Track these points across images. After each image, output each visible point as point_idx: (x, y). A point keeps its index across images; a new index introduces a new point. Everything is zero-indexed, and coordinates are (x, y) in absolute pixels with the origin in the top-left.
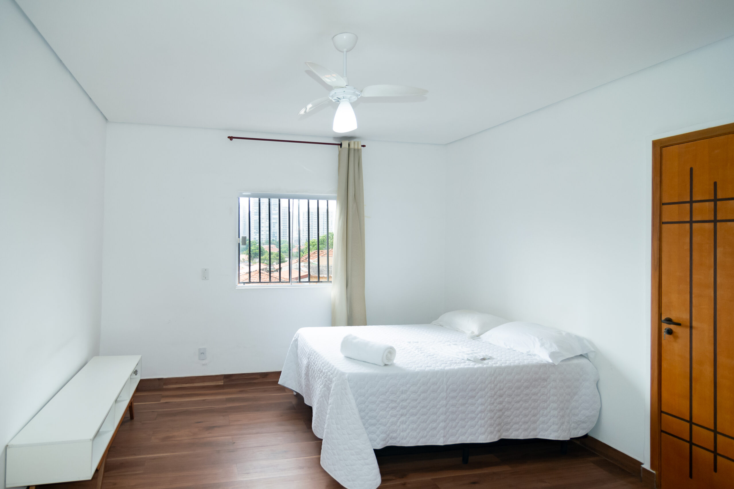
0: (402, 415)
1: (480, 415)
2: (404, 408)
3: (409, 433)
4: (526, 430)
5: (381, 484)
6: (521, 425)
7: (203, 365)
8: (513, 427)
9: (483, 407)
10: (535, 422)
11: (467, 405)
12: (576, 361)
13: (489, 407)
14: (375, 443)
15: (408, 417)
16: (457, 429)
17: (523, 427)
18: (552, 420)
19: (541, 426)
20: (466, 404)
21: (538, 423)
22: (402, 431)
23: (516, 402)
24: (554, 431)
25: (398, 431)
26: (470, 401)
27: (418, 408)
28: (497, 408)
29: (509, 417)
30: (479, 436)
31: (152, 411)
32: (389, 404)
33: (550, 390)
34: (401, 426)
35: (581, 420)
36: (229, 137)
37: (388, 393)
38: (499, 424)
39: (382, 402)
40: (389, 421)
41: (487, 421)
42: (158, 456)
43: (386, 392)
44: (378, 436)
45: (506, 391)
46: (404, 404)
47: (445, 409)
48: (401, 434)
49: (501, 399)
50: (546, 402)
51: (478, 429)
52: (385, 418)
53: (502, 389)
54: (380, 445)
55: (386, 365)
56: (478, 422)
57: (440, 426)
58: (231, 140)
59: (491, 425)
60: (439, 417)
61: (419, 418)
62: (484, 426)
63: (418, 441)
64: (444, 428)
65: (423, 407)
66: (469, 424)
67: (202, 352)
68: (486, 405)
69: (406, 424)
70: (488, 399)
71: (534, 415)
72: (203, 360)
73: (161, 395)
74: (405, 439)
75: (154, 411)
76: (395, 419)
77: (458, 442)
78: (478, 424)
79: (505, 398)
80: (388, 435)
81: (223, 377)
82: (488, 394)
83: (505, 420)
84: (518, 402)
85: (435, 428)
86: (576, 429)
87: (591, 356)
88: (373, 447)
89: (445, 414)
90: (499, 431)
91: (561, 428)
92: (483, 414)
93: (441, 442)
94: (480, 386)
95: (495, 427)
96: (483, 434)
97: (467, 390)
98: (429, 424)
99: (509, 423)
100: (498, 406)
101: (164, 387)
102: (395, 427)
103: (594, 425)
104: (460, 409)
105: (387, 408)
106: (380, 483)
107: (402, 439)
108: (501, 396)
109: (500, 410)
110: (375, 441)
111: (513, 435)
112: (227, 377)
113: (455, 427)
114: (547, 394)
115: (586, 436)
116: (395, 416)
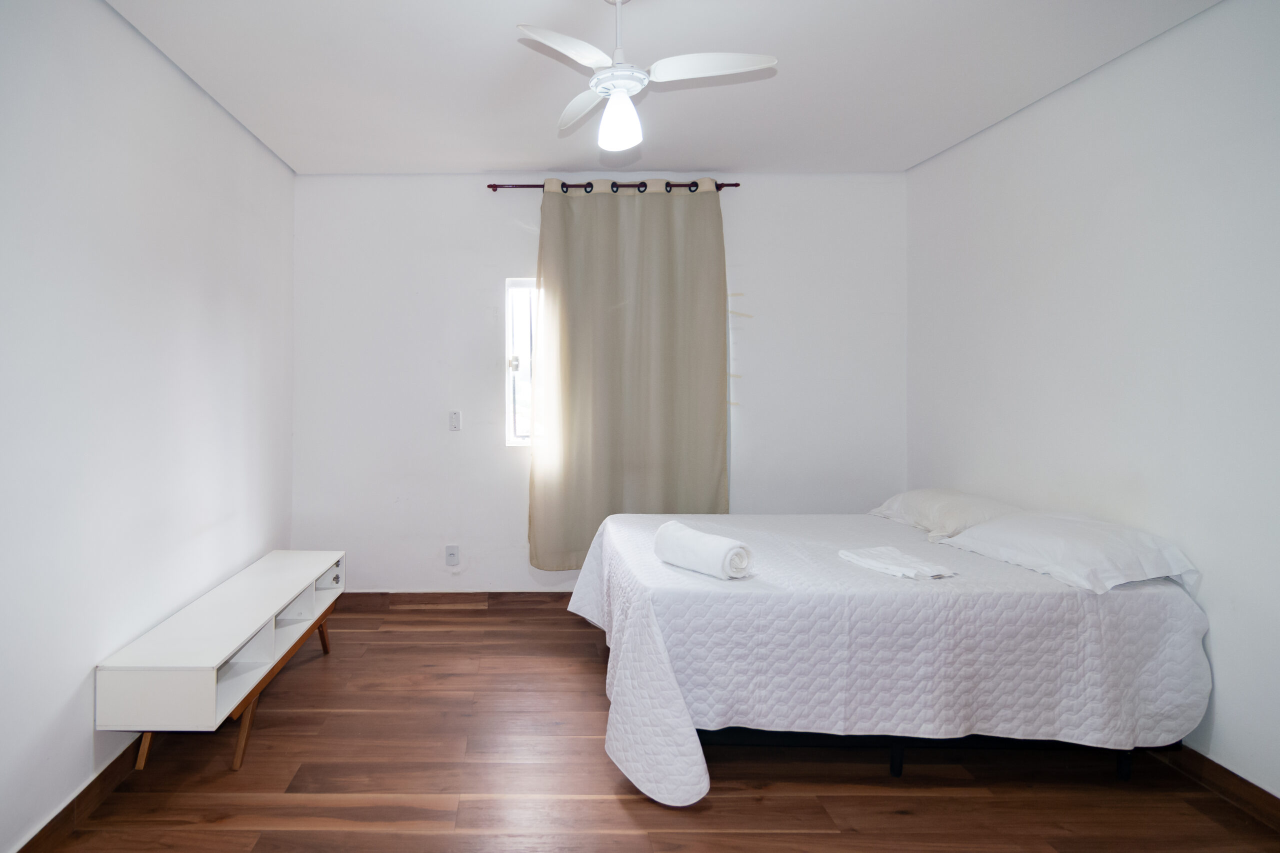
0: (758, 672)
1: (923, 683)
2: (763, 658)
3: (773, 706)
4: (1028, 722)
5: (708, 794)
6: (1019, 712)
7: (454, 574)
8: (1000, 714)
9: (930, 669)
10: (1050, 708)
11: (894, 663)
12: (1149, 590)
13: (943, 670)
14: (705, 719)
15: (770, 675)
16: (873, 706)
17: (1022, 715)
18: (1089, 706)
19: (1064, 717)
20: (892, 660)
21: (1057, 710)
22: (759, 701)
23: (1006, 664)
24: (1095, 730)
25: (751, 700)
26: (901, 655)
27: (790, 661)
28: (961, 673)
29: (990, 692)
30: (921, 725)
31: (362, 644)
32: (733, 649)
33: (1085, 646)
34: (757, 691)
35: (1162, 712)
36: (489, 186)
37: (729, 629)
38: (967, 705)
39: (718, 644)
40: (732, 679)
41: (940, 697)
42: (349, 712)
43: (726, 627)
44: (711, 706)
45: (981, 641)
46: (763, 651)
47: (846, 667)
48: (757, 706)
49: (970, 656)
50: (1077, 669)
51: (919, 711)
52: (725, 674)
53: (973, 636)
54: (714, 724)
55: (732, 578)
56: (918, 697)
57: (837, 697)
58: (495, 190)
59: (947, 706)
60: (835, 680)
61: (793, 680)
62: (932, 706)
63: (793, 723)
64: (847, 703)
65: (801, 660)
66: (899, 698)
67: (452, 553)
68: (936, 665)
69: (767, 689)
70: (940, 654)
71: (1050, 694)
72: (453, 565)
73: (383, 619)
74: (766, 716)
75: (363, 644)
76: (745, 678)
77: (876, 732)
78: (919, 700)
79: (981, 655)
80: (732, 707)
81: (487, 596)
82: (941, 644)
83: (982, 698)
84: (1012, 664)
85: (826, 702)
86: (1150, 729)
87: (1189, 580)
88: (695, 723)
89: (848, 676)
90: (966, 718)
91: (1112, 724)
92: (930, 683)
93: (838, 729)
94: (923, 626)
95: (959, 710)
96: (932, 720)
97: (895, 633)
98: (814, 694)
99: (991, 705)
100: (964, 669)
101: (391, 607)
102: (745, 693)
103: (1196, 726)
104: (880, 668)
105: (727, 656)
106: (707, 791)
107: (759, 716)
108: (970, 650)
109: (969, 678)
110: (706, 715)
111: (999, 728)
112: (495, 598)
113: (870, 703)
114: (1078, 653)
115: (1178, 746)
116: (745, 672)
